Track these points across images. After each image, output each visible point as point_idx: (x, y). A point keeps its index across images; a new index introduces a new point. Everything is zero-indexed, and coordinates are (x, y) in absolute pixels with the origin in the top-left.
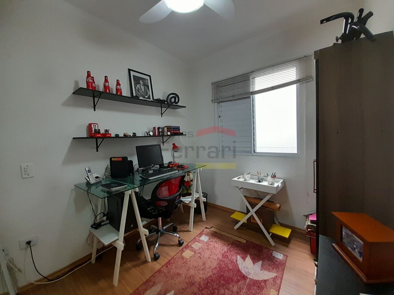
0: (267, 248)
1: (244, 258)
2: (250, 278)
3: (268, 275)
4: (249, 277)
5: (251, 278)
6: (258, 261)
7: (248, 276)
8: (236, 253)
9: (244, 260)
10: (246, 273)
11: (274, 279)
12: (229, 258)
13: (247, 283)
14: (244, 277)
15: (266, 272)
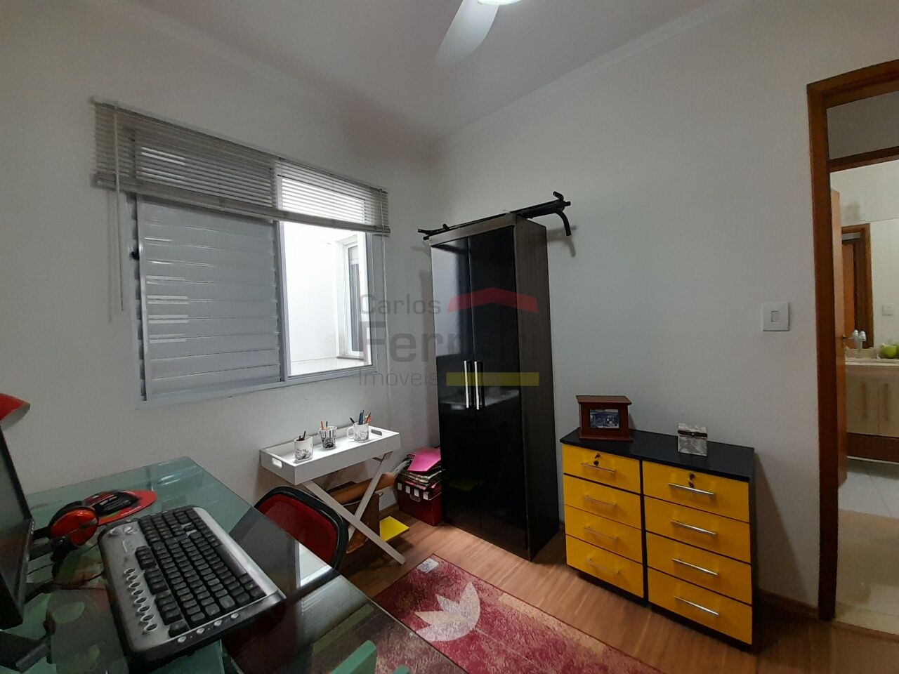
0: (407, 574)
1: (422, 625)
2: (476, 626)
3: (470, 596)
4: (472, 625)
5: (475, 624)
6: (435, 600)
7: (471, 629)
8: (401, 638)
9: (427, 625)
10: (461, 630)
11: (479, 589)
12: (412, 657)
13: (487, 635)
14: (472, 638)
15: (464, 597)
